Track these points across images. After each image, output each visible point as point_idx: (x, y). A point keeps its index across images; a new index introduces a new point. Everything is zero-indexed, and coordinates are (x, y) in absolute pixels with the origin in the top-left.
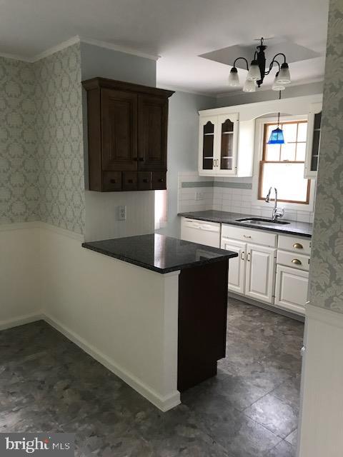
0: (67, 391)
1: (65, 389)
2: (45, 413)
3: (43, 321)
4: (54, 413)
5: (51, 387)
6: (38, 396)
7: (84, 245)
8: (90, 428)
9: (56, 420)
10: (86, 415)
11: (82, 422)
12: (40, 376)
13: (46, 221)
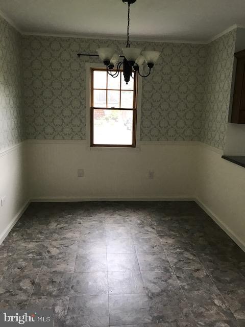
0: (201, 238)
1: (200, 237)
2: (186, 243)
3: (194, 201)
4: (192, 245)
5: (193, 234)
6: (185, 235)
7: (223, 157)
8: (210, 258)
9: (193, 249)
10: (209, 252)
11: (206, 254)
12: (188, 227)
13: (203, 142)
